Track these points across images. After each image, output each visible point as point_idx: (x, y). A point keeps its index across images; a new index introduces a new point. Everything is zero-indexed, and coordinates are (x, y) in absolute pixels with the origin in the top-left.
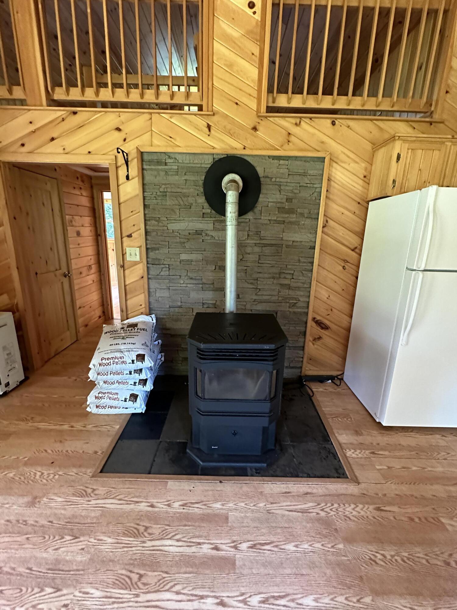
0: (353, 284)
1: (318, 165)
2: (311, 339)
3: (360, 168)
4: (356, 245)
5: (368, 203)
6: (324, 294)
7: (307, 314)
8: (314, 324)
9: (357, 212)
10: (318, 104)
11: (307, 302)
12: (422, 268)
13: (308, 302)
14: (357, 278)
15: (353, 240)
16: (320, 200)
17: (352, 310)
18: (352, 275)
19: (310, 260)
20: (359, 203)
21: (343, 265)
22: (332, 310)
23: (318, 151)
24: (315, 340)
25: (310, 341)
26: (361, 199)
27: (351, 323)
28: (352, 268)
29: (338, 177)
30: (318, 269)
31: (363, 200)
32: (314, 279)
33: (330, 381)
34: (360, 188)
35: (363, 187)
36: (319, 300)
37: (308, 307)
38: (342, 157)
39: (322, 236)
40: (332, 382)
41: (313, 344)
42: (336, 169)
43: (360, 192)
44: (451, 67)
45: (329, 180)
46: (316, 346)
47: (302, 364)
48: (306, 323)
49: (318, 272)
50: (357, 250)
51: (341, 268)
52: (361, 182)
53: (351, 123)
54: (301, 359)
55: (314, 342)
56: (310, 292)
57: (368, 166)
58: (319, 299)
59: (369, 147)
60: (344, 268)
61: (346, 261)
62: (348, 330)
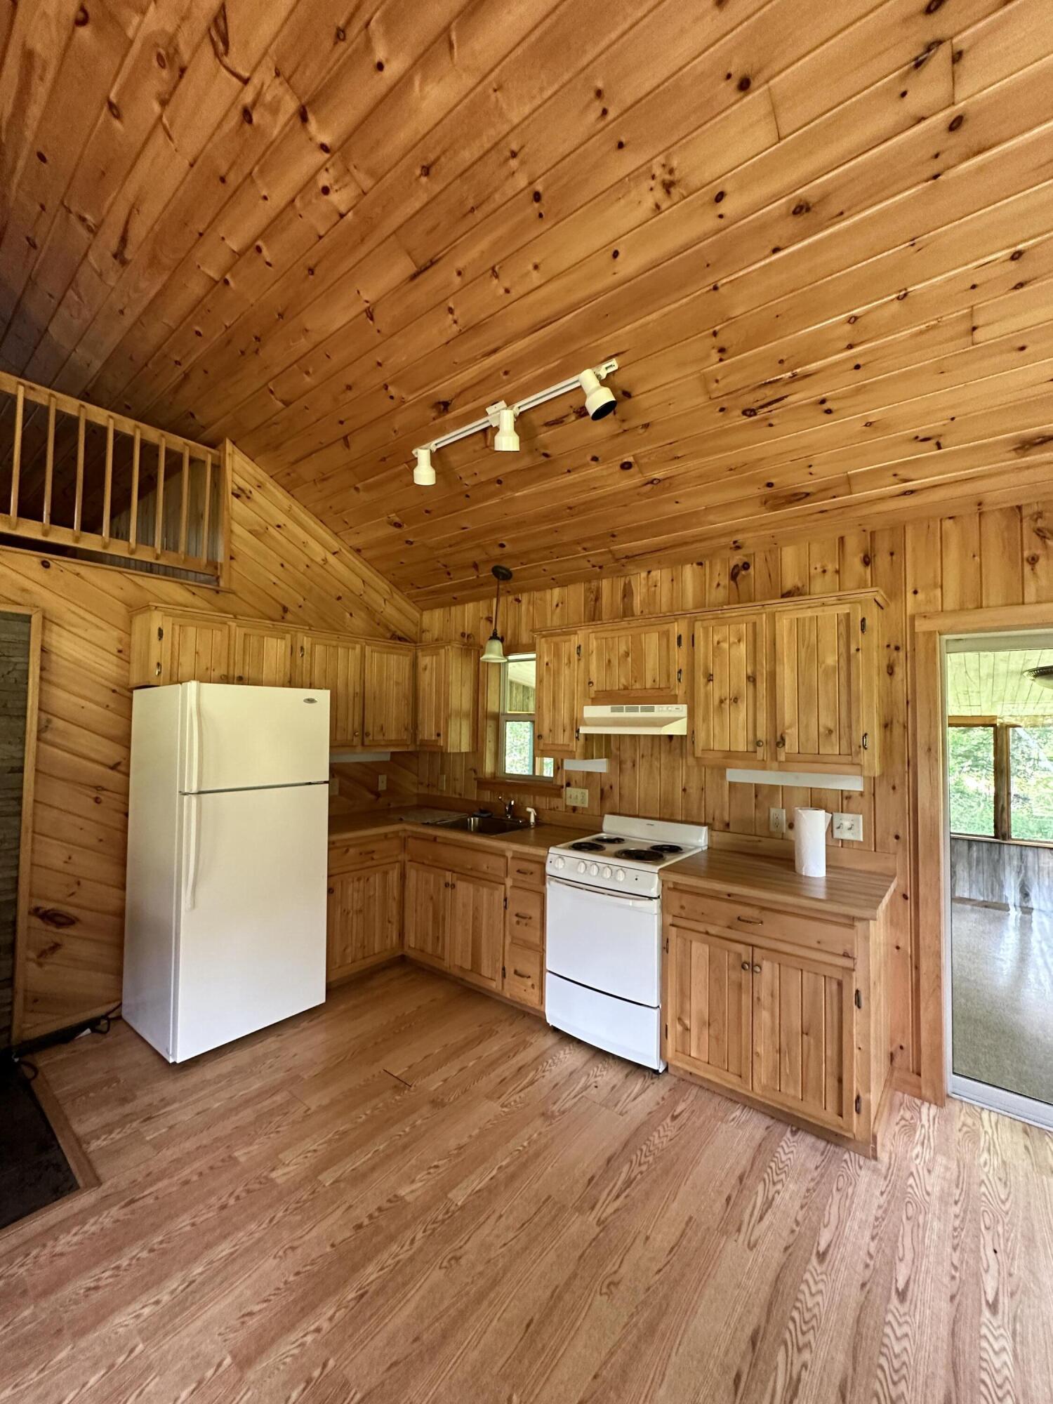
0: (119, 826)
1: (18, 626)
2: (32, 955)
3: (110, 637)
4: (118, 759)
5: (131, 691)
6: (55, 855)
7: (14, 903)
8: (36, 922)
9: (112, 705)
10: (10, 528)
11: (12, 878)
12: (195, 790)
13: (16, 880)
14: (127, 815)
15: (110, 752)
16: (27, 683)
17: (124, 876)
18: (117, 811)
19: (15, 794)
20: (114, 691)
21: (95, 795)
22: (79, 883)
23: (19, 604)
24: (42, 954)
25: (28, 959)
26: (118, 685)
27: (124, 900)
28: (115, 799)
29: (66, 649)
30: (34, 808)
31: (122, 687)
32: (27, 829)
33: (88, 1031)
34: (115, 668)
35: (118, 666)
36: (44, 871)
37: (16, 890)
38: (70, 617)
39: (38, 747)
40: (93, 1031)
41: (40, 965)
42: (60, 636)
43: (114, 674)
44: (232, 531)
45: (43, 650)
46: (47, 968)
47: (12, 1020)
48: (14, 923)
49: (34, 814)
50: (120, 768)
51: (91, 802)
52: (114, 659)
53: (83, 570)
54: (8, 1009)
55: (42, 960)
56: (18, 857)
57: (122, 635)
58: (46, 868)
59: (121, 608)
60: (97, 800)
61: (99, 788)
62: (121, 914)
